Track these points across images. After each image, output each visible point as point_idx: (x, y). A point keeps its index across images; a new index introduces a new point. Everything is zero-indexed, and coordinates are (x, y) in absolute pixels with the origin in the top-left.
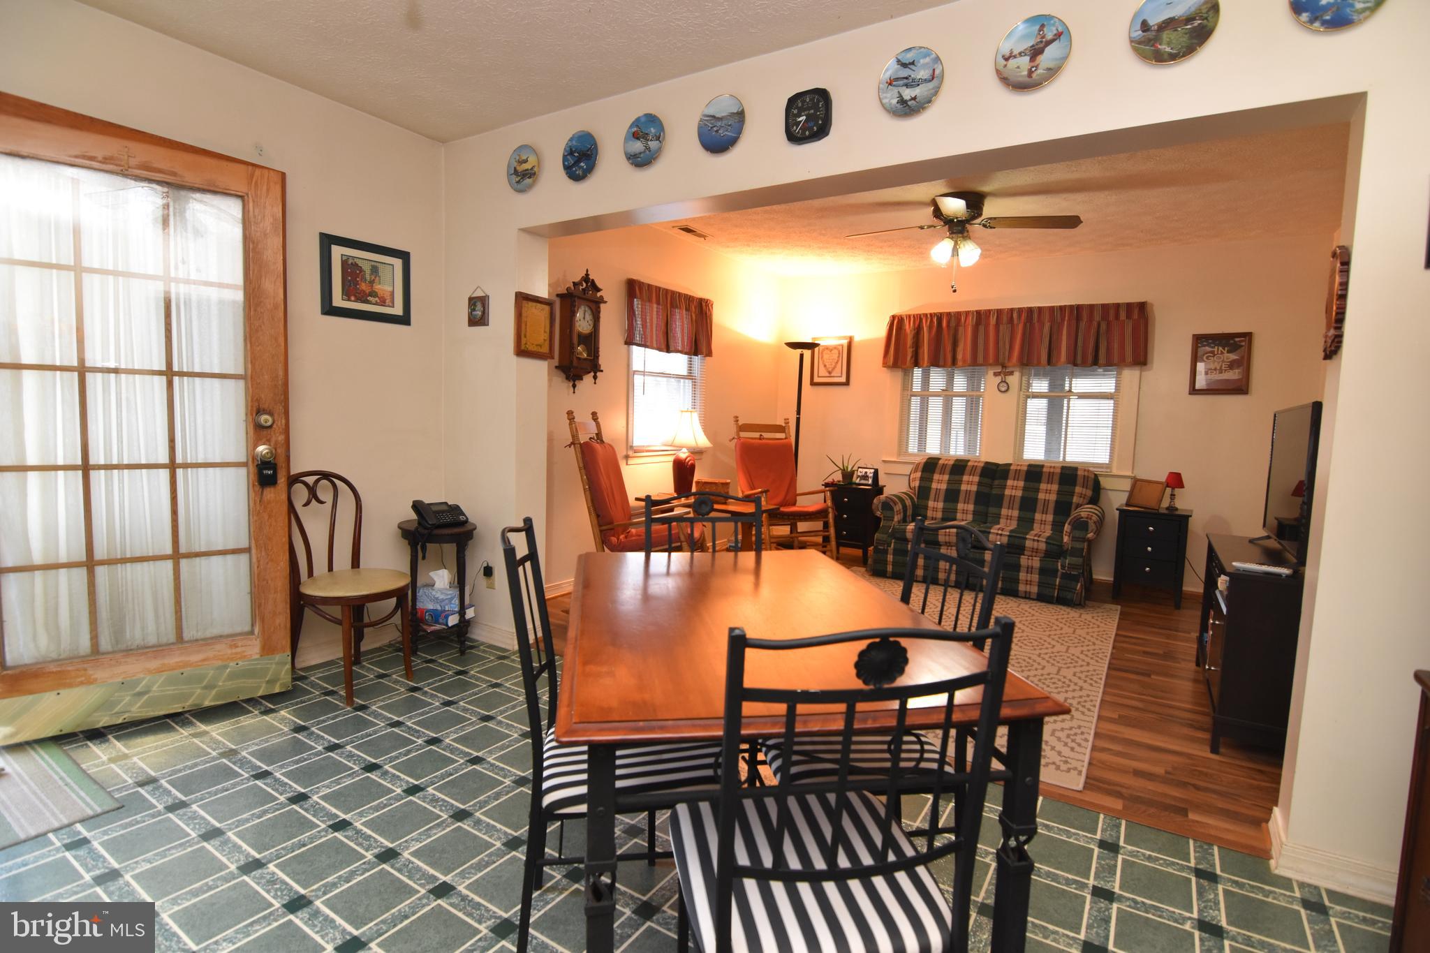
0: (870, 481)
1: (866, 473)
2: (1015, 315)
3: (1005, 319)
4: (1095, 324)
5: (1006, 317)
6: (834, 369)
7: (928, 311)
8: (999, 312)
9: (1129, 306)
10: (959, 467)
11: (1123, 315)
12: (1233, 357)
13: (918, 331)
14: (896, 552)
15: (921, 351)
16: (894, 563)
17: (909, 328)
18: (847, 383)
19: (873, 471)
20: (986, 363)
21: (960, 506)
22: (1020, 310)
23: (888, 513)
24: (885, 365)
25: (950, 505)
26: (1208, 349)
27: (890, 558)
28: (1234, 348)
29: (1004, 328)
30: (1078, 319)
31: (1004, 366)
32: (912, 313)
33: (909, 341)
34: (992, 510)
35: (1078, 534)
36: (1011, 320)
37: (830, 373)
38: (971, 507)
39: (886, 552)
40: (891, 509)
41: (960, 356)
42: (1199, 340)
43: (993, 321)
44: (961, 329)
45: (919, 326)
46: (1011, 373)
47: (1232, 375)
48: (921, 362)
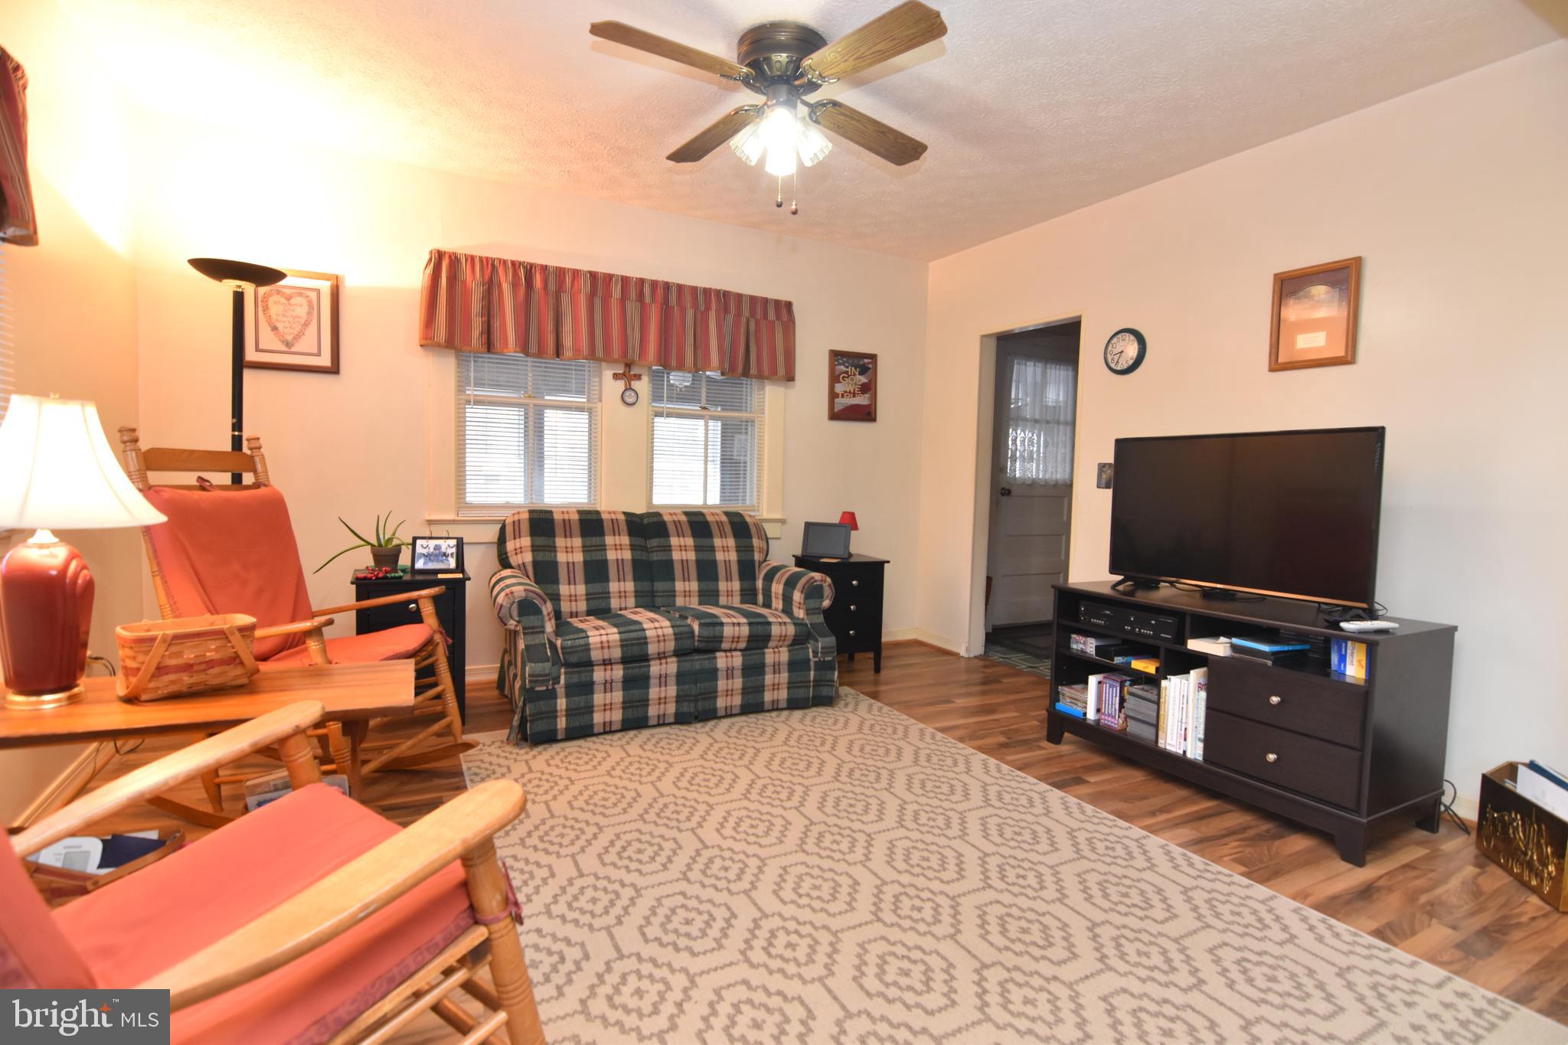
0: (452, 563)
1: (437, 547)
2: (647, 290)
3: (633, 293)
4: (743, 320)
5: (634, 289)
6: (297, 337)
7: (509, 256)
8: (625, 281)
9: (777, 302)
10: (591, 524)
11: (772, 315)
12: (863, 379)
13: (490, 287)
14: (571, 690)
15: (496, 324)
16: (570, 713)
17: (473, 281)
18: (334, 369)
19: (453, 542)
20: (608, 358)
21: (614, 586)
22: (654, 284)
23: (532, 620)
24: (428, 342)
25: (597, 587)
26: (842, 368)
27: (562, 703)
28: (864, 370)
29: (632, 307)
30: (726, 310)
31: (628, 366)
32: (477, 253)
33: (476, 305)
34: (659, 586)
35: (813, 603)
36: (641, 297)
37: (288, 344)
38: (630, 586)
39: (552, 695)
40: (537, 611)
41: (567, 341)
42: (836, 356)
43: (616, 292)
44: (565, 299)
45: (491, 280)
46: (638, 377)
47: (862, 400)
48: (497, 344)
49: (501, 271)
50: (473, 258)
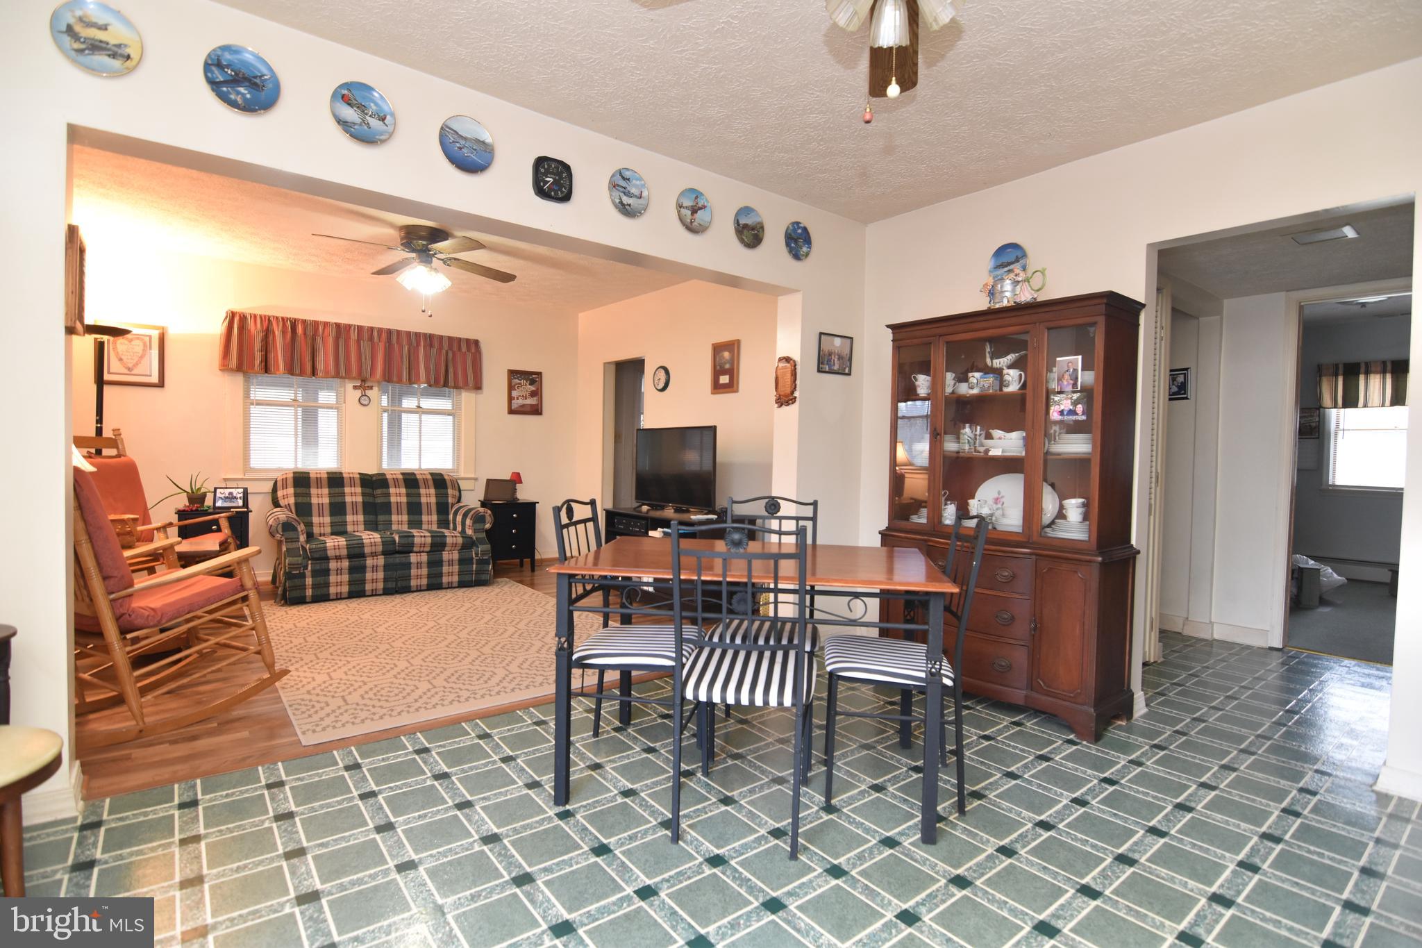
0: (240, 503)
1: (231, 493)
2: (375, 334)
3: (366, 336)
4: (444, 352)
5: (367, 334)
6: (136, 365)
7: (280, 314)
8: (360, 328)
9: (468, 341)
10: (335, 481)
11: (464, 349)
12: (533, 388)
13: (267, 334)
14: (315, 574)
15: (271, 356)
16: (314, 586)
17: (255, 330)
18: (161, 384)
19: (242, 490)
20: (348, 376)
21: (349, 518)
22: (380, 330)
23: (291, 534)
24: (225, 367)
25: (337, 519)
26: (517, 381)
27: (309, 581)
28: (532, 382)
29: (365, 345)
30: (431, 346)
31: (364, 381)
32: (258, 312)
33: (257, 344)
34: (381, 518)
35: (479, 526)
36: (371, 338)
37: (129, 369)
38: (361, 518)
39: (303, 576)
40: (295, 529)
41: (320, 366)
42: (513, 374)
43: (354, 336)
44: (319, 340)
45: (267, 329)
46: (371, 388)
47: (531, 401)
48: (272, 368)
49: (274, 324)
50: (255, 316)
